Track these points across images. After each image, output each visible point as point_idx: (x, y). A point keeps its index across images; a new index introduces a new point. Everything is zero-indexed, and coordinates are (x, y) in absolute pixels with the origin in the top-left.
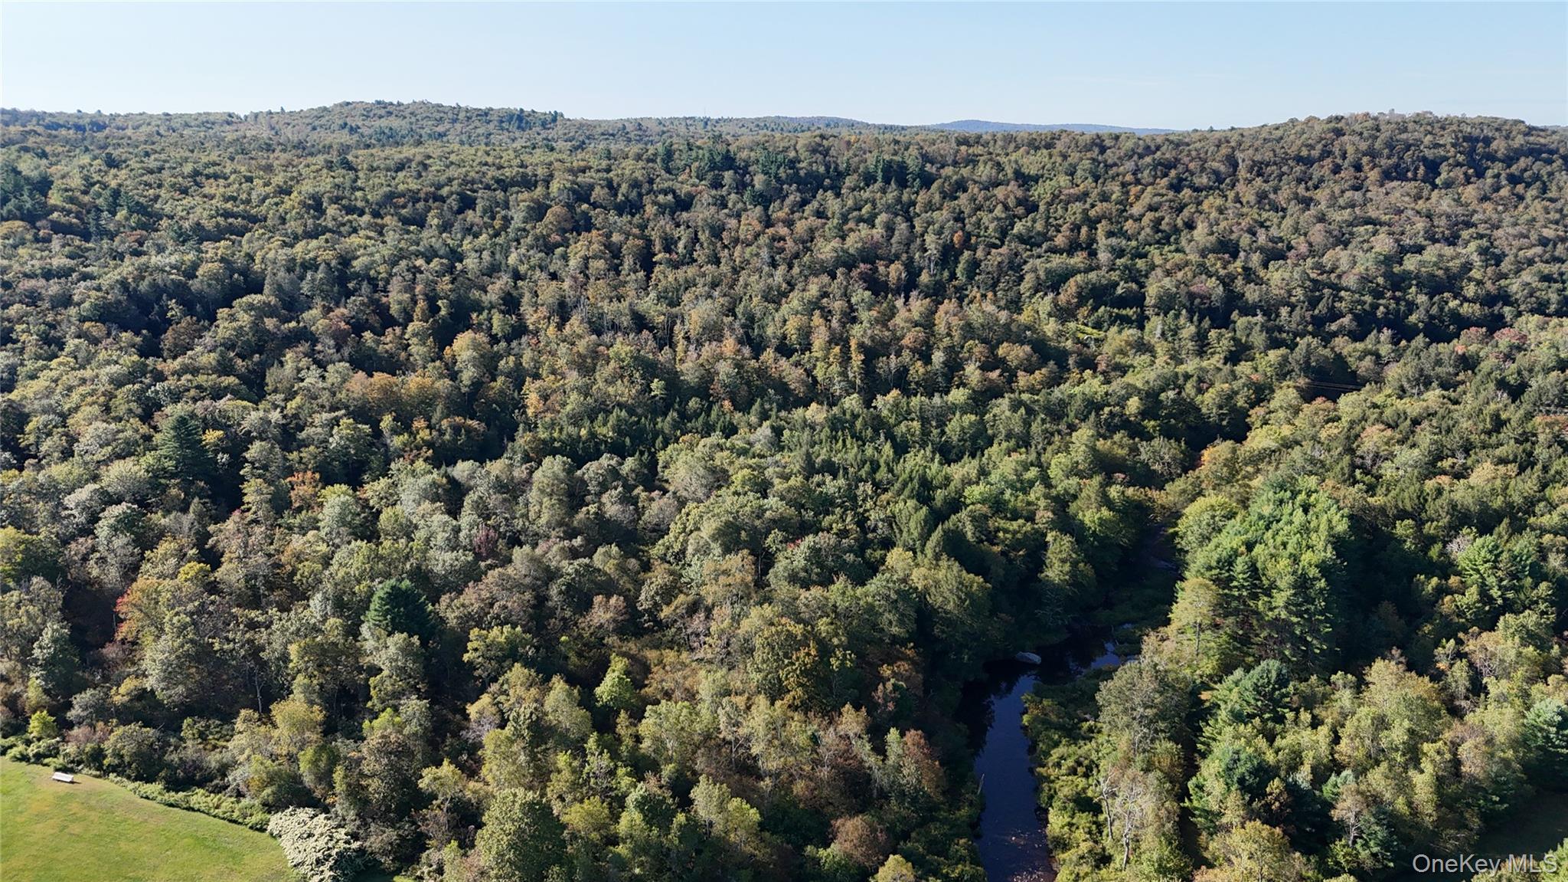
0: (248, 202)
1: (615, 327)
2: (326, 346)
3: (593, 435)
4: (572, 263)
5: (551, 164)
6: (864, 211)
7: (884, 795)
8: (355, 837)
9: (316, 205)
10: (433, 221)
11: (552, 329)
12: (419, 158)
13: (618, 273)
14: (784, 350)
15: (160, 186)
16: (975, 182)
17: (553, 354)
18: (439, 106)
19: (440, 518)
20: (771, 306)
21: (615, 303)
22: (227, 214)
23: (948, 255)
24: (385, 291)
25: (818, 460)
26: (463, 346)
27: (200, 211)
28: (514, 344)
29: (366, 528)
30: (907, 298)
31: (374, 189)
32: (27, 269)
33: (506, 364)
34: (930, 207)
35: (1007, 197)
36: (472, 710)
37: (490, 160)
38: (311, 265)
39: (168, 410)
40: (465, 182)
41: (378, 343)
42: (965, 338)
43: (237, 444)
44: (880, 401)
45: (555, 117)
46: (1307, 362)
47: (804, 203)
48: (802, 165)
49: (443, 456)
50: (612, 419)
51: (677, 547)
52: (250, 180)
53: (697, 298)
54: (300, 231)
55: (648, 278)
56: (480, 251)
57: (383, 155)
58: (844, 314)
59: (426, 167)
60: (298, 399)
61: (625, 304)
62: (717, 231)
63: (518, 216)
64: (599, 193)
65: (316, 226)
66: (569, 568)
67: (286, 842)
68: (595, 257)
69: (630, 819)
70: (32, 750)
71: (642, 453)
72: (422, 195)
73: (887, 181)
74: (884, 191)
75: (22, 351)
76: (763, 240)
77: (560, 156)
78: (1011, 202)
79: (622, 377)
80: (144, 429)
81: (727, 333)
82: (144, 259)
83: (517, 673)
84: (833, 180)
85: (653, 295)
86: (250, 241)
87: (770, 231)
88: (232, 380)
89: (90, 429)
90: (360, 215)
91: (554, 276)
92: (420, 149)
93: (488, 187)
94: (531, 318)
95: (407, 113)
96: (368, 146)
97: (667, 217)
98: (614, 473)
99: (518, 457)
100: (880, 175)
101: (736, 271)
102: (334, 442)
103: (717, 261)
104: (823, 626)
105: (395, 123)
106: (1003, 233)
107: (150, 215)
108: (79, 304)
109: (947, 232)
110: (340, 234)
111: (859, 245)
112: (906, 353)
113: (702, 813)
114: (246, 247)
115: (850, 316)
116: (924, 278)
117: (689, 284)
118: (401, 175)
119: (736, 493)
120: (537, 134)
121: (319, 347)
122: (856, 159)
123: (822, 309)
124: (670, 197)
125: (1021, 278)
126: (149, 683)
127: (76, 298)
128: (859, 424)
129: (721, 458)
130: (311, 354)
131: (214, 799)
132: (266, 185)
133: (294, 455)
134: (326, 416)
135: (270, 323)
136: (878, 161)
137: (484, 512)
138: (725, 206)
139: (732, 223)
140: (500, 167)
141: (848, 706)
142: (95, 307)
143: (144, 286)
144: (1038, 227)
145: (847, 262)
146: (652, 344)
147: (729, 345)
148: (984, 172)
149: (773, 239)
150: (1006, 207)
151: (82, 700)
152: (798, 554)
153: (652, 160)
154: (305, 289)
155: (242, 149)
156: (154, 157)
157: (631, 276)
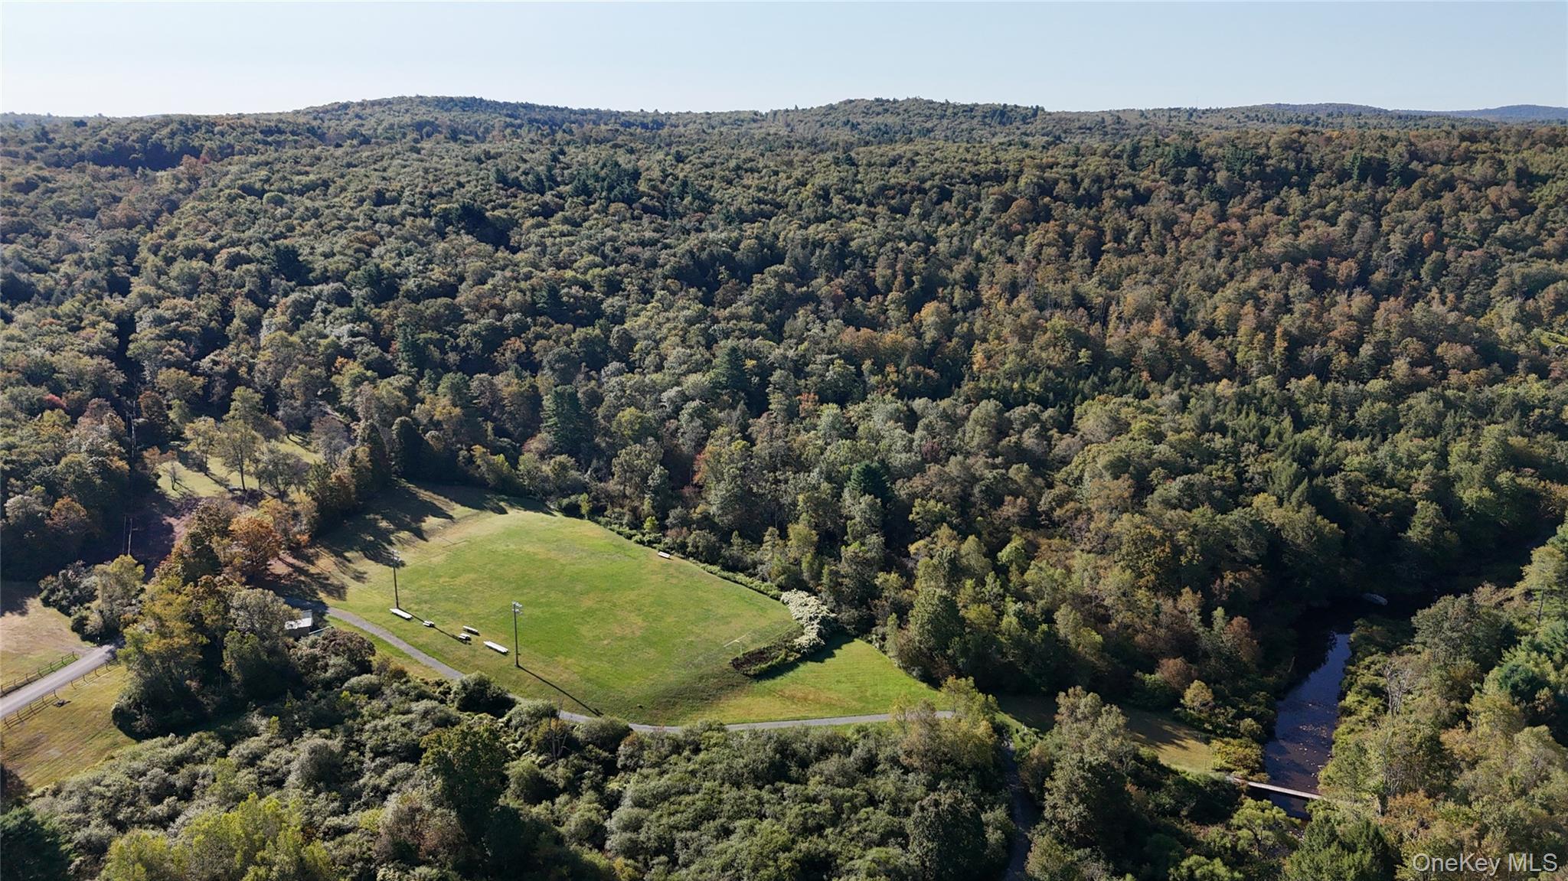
0: (775, 191)
1: (1057, 305)
2: (827, 307)
3: (1023, 388)
4: (1028, 249)
5: (1023, 160)
6: (1328, 208)
7: (1206, 655)
8: (833, 611)
9: (824, 195)
10: (916, 211)
11: (1002, 303)
12: (909, 155)
13: (1068, 259)
14: (1211, 333)
15: (713, 178)
16: (1466, 181)
17: (1001, 324)
18: (931, 102)
19: (899, 431)
20: (1205, 294)
21: (1060, 285)
22: (760, 202)
23: (1414, 255)
24: (873, 267)
25: (1213, 422)
26: (929, 313)
27: (740, 198)
28: (970, 314)
29: (850, 432)
30: (1350, 295)
31: (870, 182)
32: (629, 239)
33: (962, 328)
34: (1405, 205)
35: (1500, 198)
36: (912, 548)
37: (969, 157)
38: (820, 244)
39: (722, 343)
40: (945, 177)
41: (865, 306)
42: (1403, 335)
43: (765, 371)
44: (1293, 385)
45: (1036, 111)
47: (1266, 198)
48: (1270, 162)
49: (905, 392)
50: (1041, 377)
51: (1076, 473)
52: (776, 173)
53: (1136, 283)
54: (812, 216)
55: (1094, 263)
56: (951, 237)
57: (880, 152)
58: (1278, 304)
59: (914, 163)
60: (806, 343)
61: (1068, 286)
62: (1168, 224)
63: (986, 207)
64: (1062, 187)
65: (825, 212)
66: (989, 475)
67: (791, 607)
68: (1049, 245)
69: (1010, 621)
70: (646, 539)
71: (1062, 407)
72: (909, 188)
73: (1362, 178)
74: (1357, 189)
75: (628, 298)
76: (1213, 233)
77: (1032, 153)
78: (1504, 203)
79: (1055, 346)
80: (707, 355)
81: (1157, 315)
82: (704, 235)
83: (944, 531)
84: (1303, 176)
85: (1095, 279)
86: (775, 223)
87: (1222, 226)
88: (763, 326)
89: (674, 352)
90: (859, 204)
91: (1010, 260)
92: (910, 147)
93: (964, 182)
94: (985, 295)
95: (901, 110)
96: (867, 144)
97: (1123, 210)
98: (1035, 417)
99: (961, 399)
100: (1356, 171)
101: (1179, 261)
102: (829, 375)
103: (1162, 251)
104: (1181, 536)
105: (890, 119)
106: (1484, 233)
107: (706, 201)
108: (662, 266)
109: (1415, 232)
110: (841, 219)
111: (1312, 242)
112: (1331, 344)
113: (1062, 633)
114: (772, 228)
115: (1285, 306)
116: (1378, 277)
117: (1132, 271)
118: (893, 170)
119: (1133, 439)
120: (1015, 130)
121: (822, 307)
122: (1332, 156)
123: (1257, 299)
124: (1129, 192)
125: (1494, 282)
126: (713, 510)
127: (660, 262)
128: (1265, 401)
129: (1125, 413)
130: (816, 312)
131: (750, 580)
132: (789, 178)
133: (802, 382)
134: (824, 357)
135: (789, 287)
136: (1355, 158)
137: (929, 428)
138: (1182, 201)
139: (1187, 216)
140: (977, 163)
141: (1187, 589)
142: (673, 268)
143: (704, 255)
144: (1529, 230)
145: (1295, 258)
146: (1086, 320)
147: (1157, 325)
148: (1480, 170)
149: (1224, 233)
150: (1496, 208)
151: (674, 514)
152: (1175, 487)
153: (1118, 157)
154: (814, 261)
155: (769, 146)
156: (707, 153)
157: (1079, 262)
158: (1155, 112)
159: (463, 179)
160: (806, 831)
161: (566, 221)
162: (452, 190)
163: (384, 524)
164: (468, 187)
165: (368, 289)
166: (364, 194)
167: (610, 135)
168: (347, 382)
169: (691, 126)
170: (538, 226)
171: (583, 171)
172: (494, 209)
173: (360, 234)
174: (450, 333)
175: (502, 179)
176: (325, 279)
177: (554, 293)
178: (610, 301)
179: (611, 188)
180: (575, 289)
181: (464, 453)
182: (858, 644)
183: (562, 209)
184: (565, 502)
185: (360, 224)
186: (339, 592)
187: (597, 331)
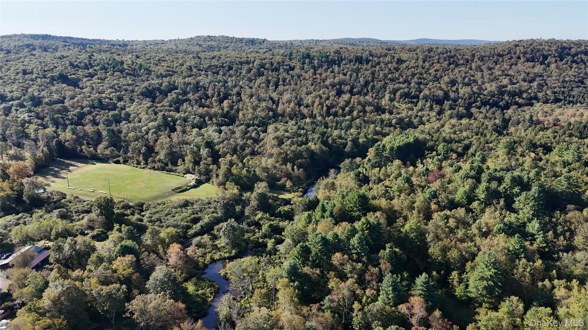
0: (173, 68)
1: (264, 100)
2: (193, 102)
3: (253, 123)
4: (256, 84)
5: (256, 57)
6: (345, 71)
7: (292, 176)
8: (199, 177)
9: (190, 69)
10: (221, 73)
11: (248, 100)
12: (219, 55)
13: (268, 87)
14: (307, 106)
15: (150, 63)
16: (383, 62)
17: (247, 106)
18: (228, 37)
19: (216, 134)
20: (307, 96)
21: (265, 94)
22: (168, 71)
23: (367, 83)
24: (208, 90)
26: (226, 103)
27: (161, 69)
28: (238, 103)
29: (202, 135)
30: (346, 95)
31: (206, 64)
32: (123, 84)
33: (236, 107)
34: (366, 70)
35: (391, 67)
36: (220, 160)
37: (238, 56)
38: (189, 84)
39: (160, 114)
40: (230, 62)
41: (205, 102)
42: (358, 105)
43: (175, 121)
44: (327, 119)
45: (264, 40)
46: (458, 114)
47: (328, 68)
48: (330, 57)
49: (220, 125)
50: (258, 120)
51: (265, 141)
52: (173, 62)
53: (287, 94)
54: (186, 75)
55: (276, 88)
56: (232, 81)
57: (209, 54)
58: (326, 98)
59: (220, 58)
60: (187, 113)
61: (268, 95)
62: (299, 76)
63: (244, 72)
64: (267, 66)
65: (191, 74)
66: (241, 143)
67: (187, 178)
68: (263, 83)
69: (244, 172)
70: (142, 167)
71: (264, 127)
72: (218, 66)
73: (356, 62)
74: (354, 65)
75: (126, 102)
76: (311, 79)
77: (260, 55)
78: (392, 69)
79: (263, 111)
80: (155, 117)
81: (293, 102)
82: (149, 82)
83: (228, 155)
84: (339, 61)
85: (276, 93)
87: (314, 76)
88: (173, 108)
89: (144, 117)
90: (202, 71)
91: (251, 88)
92: (219, 53)
93: (237, 64)
94: (243, 98)
95: (217, 40)
96: (204, 52)
97: (286, 72)
98: (256, 129)
99: (235, 126)
100: (354, 60)
101: (301, 87)
102: (195, 121)
103: (296, 84)
104: (288, 152)
105: (213, 43)
106: (385, 77)
107: (149, 71)
109: (367, 77)
110: (197, 76)
111: (338, 80)
112: (338, 108)
113: (257, 174)
114: (173, 79)
115: (328, 98)
116: (354, 90)
117: (287, 90)
118: (213, 60)
119: (280, 132)
120: (256, 47)
121: (191, 102)
122: (348, 55)
123: (321, 97)
124: (288, 67)
125: (386, 90)
126: (162, 158)
127: (135, 91)
128: (319, 123)
129: (280, 127)
130: (190, 104)
131: (174, 173)
132: (177, 63)
133: (187, 124)
134: (193, 116)
135: (180, 97)
136: (354, 56)
137: (226, 133)
138: (304, 69)
139: (304, 74)
140: (241, 58)
141: (289, 163)
142: (140, 92)
143: (150, 88)
144: (397, 76)
145: (333, 85)
146: (272, 104)
147: (292, 105)
148: (388, 59)
149: (314, 79)
150: (390, 70)
151: (150, 160)
152: (289, 142)
153: (286, 56)
154: (188, 89)
155: (169, 52)
156: (147, 55)
157: (271, 88)
158: (305, 41)
159: (56, 65)
160: (193, 214)
161: (99, 79)
162: (53, 69)
163: (56, 169)
164: (58, 68)
165: (31, 102)
166: (18, 71)
167: (108, 49)
168: (32, 131)
169: (138, 46)
170: (89, 80)
171: (102, 62)
172: (71, 75)
173: (21, 84)
174: (65, 115)
175: (71, 64)
176: (12, 99)
177: (100, 101)
178: (119, 103)
179: (114, 68)
180: (107, 100)
181: (79, 148)
182: (206, 184)
183: (97, 75)
184: (115, 160)
185: (20, 81)
186: (48, 185)
187: (117, 112)
